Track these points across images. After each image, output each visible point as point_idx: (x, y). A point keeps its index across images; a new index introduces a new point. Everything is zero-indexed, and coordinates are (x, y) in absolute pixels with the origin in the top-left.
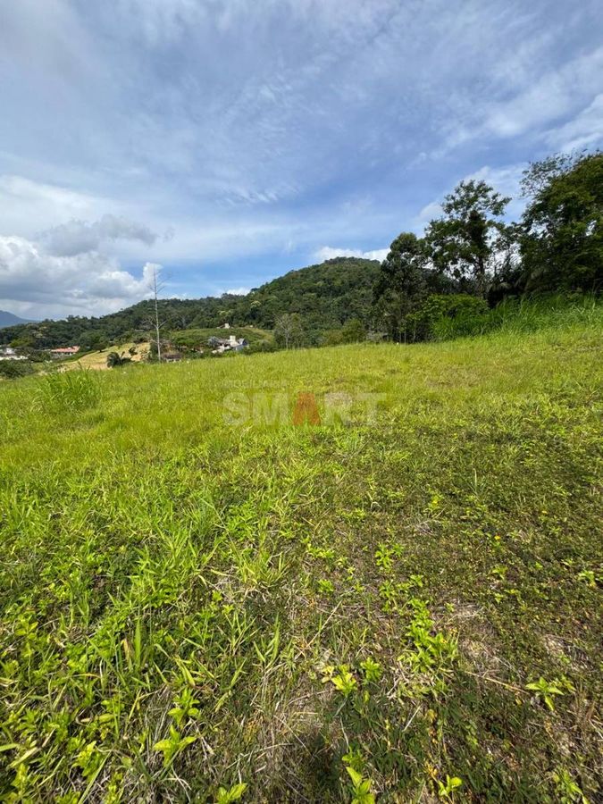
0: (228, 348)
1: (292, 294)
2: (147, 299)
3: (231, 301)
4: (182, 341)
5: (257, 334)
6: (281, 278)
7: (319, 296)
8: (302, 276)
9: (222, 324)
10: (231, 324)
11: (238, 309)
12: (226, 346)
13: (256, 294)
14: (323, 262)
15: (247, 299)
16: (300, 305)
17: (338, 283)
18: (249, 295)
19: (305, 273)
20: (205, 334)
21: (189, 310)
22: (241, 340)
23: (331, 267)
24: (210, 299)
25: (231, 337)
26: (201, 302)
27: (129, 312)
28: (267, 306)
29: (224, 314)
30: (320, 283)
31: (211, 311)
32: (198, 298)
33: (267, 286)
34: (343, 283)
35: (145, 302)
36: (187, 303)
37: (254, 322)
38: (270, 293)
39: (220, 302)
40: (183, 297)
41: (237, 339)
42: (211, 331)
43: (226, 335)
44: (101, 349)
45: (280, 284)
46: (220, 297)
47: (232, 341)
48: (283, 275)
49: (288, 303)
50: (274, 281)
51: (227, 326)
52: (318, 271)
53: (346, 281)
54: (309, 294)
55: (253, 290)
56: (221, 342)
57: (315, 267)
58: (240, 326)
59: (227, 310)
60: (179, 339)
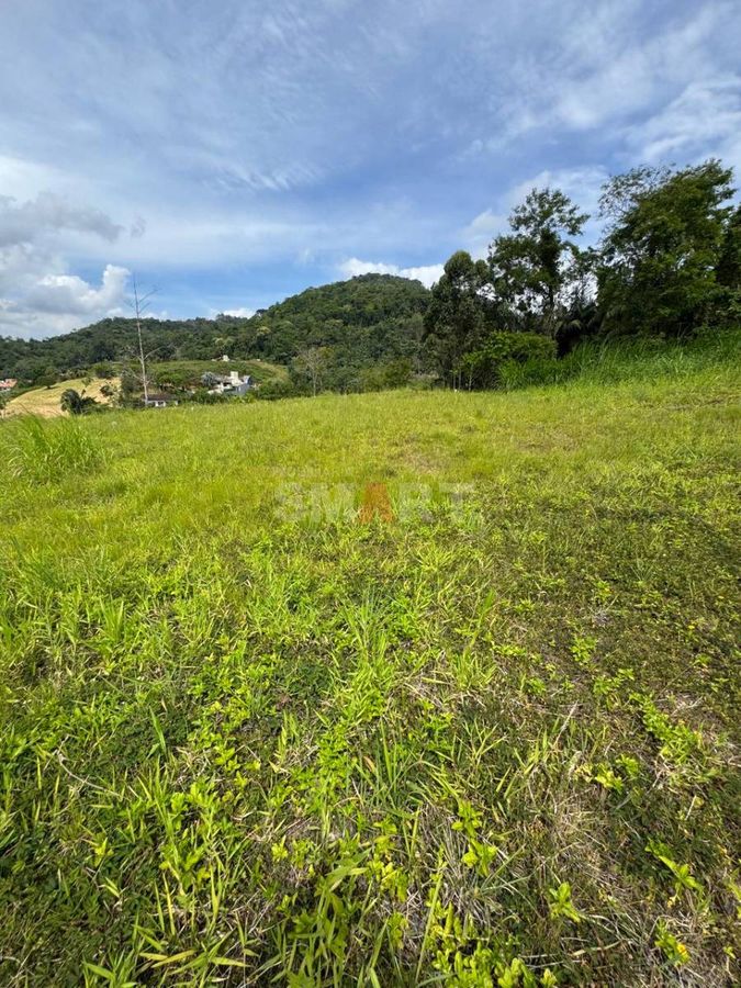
0: (228, 387)
1: (311, 319)
2: (112, 318)
3: (229, 325)
4: (165, 377)
5: (267, 370)
6: (296, 297)
7: (346, 324)
8: (323, 295)
9: (219, 356)
10: (230, 356)
11: (240, 336)
12: (225, 384)
13: (263, 318)
14: (350, 278)
15: (251, 324)
16: (321, 335)
17: (370, 307)
18: (254, 317)
19: (327, 291)
20: (197, 369)
21: (171, 335)
22: (246, 378)
23: (361, 287)
24: (200, 321)
25: (232, 373)
26: (187, 325)
27: (86, 334)
28: (278, 334)
29: (221, 343)
30: (348, 307)
31: (203, 338)
32: (184, 319)
33: (278, 307)
34: (376, 308)
35: (108, 321)
36: (168, 325)
37: (262, 355)
38: (282, 317)
39: (214, 325)
40: (163, 317)
41: (241, 376)
42: (204, 364)
43: (226, 371)
44: (49, 384)
45: (295, 305)
46: (214, 319)
47: (234, 378)
48: (299, 294)
49: (305, 332)
50: (288, 300)
51: (226, 358)
52: (344, 290)
53: (380, 306)
54: (333, 321)
55: (259, 311)
56: (219, 379)
57: (341, 284)
58: (244, 359)
59: (226, 338)
60: (161, 374)
